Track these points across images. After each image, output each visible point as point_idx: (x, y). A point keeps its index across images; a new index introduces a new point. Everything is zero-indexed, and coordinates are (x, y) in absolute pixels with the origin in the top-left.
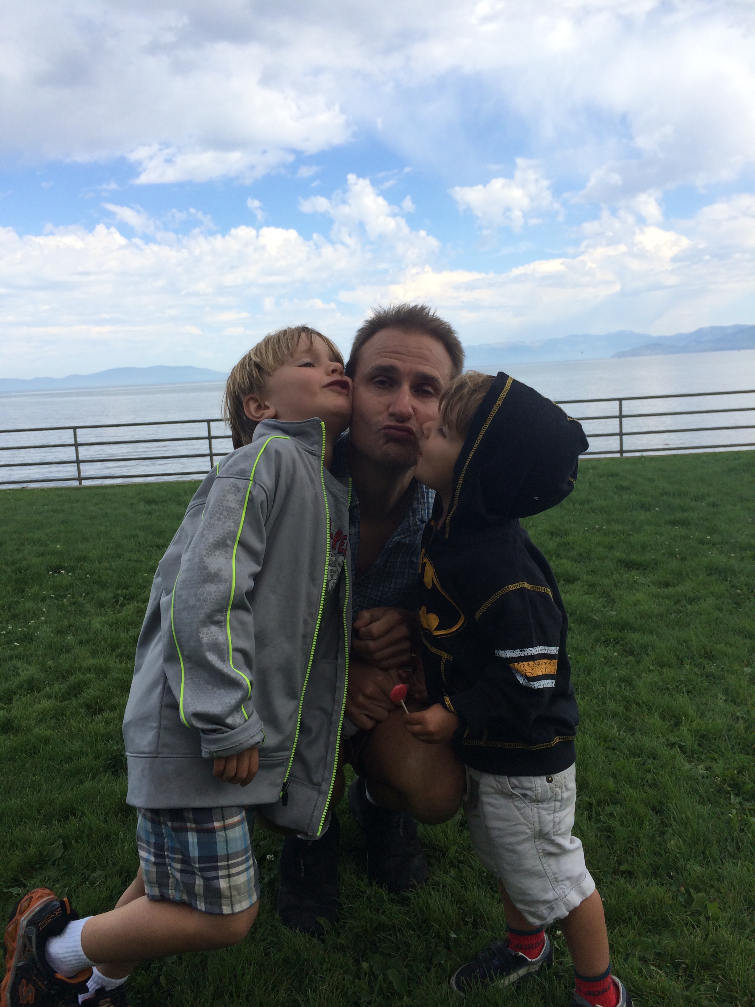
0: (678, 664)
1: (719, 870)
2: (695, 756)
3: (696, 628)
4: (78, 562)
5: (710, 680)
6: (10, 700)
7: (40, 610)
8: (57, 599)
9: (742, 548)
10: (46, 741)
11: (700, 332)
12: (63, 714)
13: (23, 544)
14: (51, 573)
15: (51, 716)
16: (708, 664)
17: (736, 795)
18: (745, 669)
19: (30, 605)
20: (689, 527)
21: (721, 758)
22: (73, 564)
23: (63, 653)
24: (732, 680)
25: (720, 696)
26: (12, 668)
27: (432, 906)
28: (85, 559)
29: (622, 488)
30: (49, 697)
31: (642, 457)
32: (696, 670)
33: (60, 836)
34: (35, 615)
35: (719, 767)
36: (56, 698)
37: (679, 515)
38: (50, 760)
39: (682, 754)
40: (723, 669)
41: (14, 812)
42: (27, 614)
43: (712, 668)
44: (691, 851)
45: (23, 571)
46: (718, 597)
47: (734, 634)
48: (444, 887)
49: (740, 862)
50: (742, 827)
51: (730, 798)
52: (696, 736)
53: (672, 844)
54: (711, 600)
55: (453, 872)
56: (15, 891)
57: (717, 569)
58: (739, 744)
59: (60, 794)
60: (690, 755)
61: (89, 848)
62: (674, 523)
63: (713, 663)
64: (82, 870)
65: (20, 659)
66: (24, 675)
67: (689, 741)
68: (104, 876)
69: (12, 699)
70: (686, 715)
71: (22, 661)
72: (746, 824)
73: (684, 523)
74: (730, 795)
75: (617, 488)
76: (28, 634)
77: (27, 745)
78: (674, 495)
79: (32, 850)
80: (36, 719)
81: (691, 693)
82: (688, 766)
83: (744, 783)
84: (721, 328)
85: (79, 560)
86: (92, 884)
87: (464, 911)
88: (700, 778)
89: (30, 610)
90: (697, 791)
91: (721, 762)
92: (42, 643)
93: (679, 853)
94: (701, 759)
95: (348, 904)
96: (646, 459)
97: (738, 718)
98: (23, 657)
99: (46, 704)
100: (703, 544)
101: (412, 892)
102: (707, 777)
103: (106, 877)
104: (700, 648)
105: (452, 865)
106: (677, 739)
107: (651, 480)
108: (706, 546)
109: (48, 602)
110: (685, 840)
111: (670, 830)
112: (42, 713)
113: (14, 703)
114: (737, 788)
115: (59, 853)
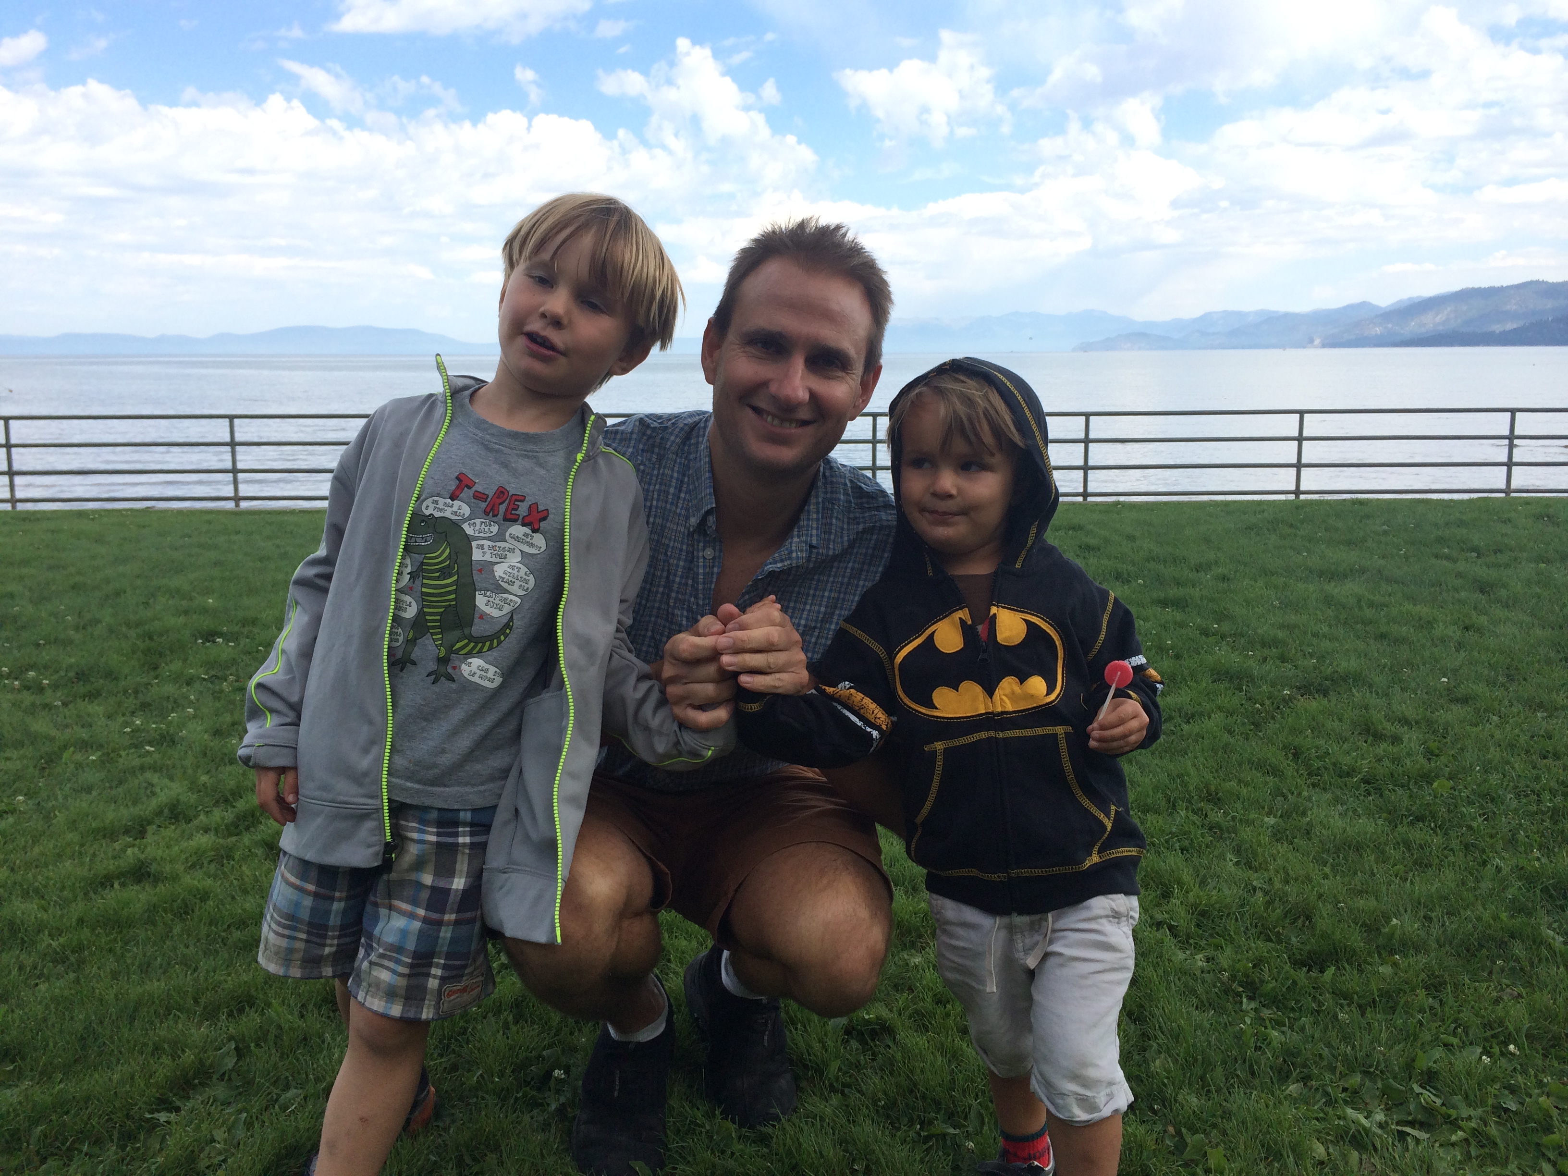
0: (1167, 810)
1: (1224, 1104)
2: (1191, 941)
3: (1196, 758)
4: (244, 626)
5: (1215, 833)
6: (141, 834)
7: (187, 698)
8: (212, 683)
9: (1264, 644)
10: (204, 896)
11: (1206, 318)
12: (230, 857)
13: (153, 595)
14: (200, 641)
15: (209, 859)
16: (1212, 810)
17: (1250, 998)
18: (1266, 819)
19: (170, 689)
20: (1187, 609)
21: (1230, 946)
22: (236, 629)
23: (225, 765)
24: (1246, 833)
25: (1229, 856)
26: (145, 785)
27: (804, 1145)
28: (254, 622)
29: (1089, 548)
30: (206, 830)
31: (1118, 503)
32: (1195, 818)
33: (231, 1038)
34: (177, 704)
35: (1225, 958)
36: (216, 831)
37: (1173, 592)
38: (210, 924)
39: (1173, 940)
40: (1234, 818)
41: (157, 1002)
42: (165, 704)
43: (1217, 816)
44: (1184, 1076)
45: (155, 638)
46: (1230, 713)
47: (1251, 769)
48: (822, 1119)
49: (1255, 1092)
50: (1258, 1044)
51: (1241, 1003)
52: (1192, 914)
53: (1157, 1065)
54: (1218, 717)
55: (835, 1100)
56: (163, 1117)
57: (1227, 672)
58: (1256, 926)
59: (229, 975)
60: (1185, 941)
61: (278, 1055)
62: (1164, 603)
63: (1220, 809)
64: (268, 1088)
65: (155, 771)
66: (163, 797)
67: (1182, 918)
68: (302, 1097)
69: (146, 832)
70: (1180, 884)
71: (159, 774)
72: (1265, 1040)
73: (1179, 604)
74: (1241, 997)
75: (1080, 547)
76: (168, 733)
77: (173, 901)
78: (1165, 561)
79: (189, 1057)
80: (187, 863)
81: (1187, 851)
82: (1181, 956)
83: (1262, 982)
84: (1240, 315)
85: (244, 622)
86: (284, 1108)
87: (851, 1154)
88: (1198, 973)
89: (168, 697)
90: (1193, 992)
91: (1229, 951)
92: (191, 747)
93: (1167, 1078)
94: (1200, 946)
95: (677, 1143)
96: (1123, 506)
97: (1255, 889)
98: (161, 768)
99: (203, 840)
100: (1207, 635)
101: (774, 1126)
102: (1209, 972)
103: (305, 1098)
104: (1202, 786)
105: (832, 1089)
106: (1166, 916)
107: (1131, 538)
108: (1211, 639)
109: (197, 685)
110: (1177, 1060)
111: (1155, 1045)
112: (195, 853)
113: (150, 838)
114: (1252, 988)
115: (230, 1062)
